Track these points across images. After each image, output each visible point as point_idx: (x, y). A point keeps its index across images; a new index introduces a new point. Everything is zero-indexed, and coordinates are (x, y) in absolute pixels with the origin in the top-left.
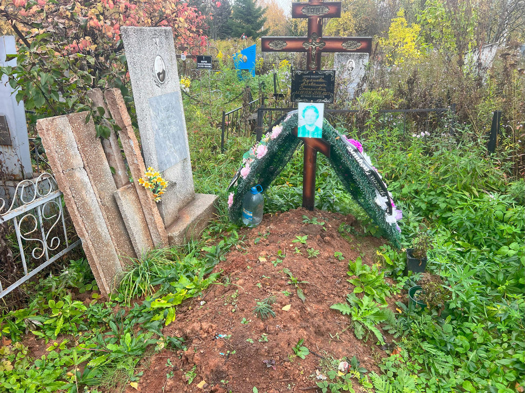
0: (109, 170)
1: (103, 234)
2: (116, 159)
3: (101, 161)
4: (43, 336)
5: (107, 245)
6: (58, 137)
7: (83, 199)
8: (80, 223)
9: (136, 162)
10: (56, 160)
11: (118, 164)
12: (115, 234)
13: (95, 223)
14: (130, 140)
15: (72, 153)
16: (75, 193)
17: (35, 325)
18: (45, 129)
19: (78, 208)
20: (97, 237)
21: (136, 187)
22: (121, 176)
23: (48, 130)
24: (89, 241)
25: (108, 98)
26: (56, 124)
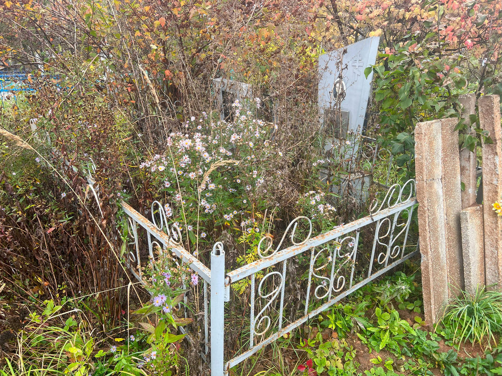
0: (459, 186)
1: (442, 255)
2: (471, 175)
3: (455, 174)
4: (366, 342)
5: (442, 269)
6: (430, 143)
7: (434, 214)
8: (428, 239)
9: (495, 182)
10: (424, 167)
11: (471, 181)
12: (450, 258)
13: (438, 242)
14: (496, 156)
15: (436, 161)
16: (430, 206)
17: (360, 328)
18: (423, 133)
19: (429, 222)
20: (437, 258)
21: (485, 212)
22: (471, 195)
23: (425, 135)
24: (430, 261)
25: (483, 105)
26: (432, 130)
